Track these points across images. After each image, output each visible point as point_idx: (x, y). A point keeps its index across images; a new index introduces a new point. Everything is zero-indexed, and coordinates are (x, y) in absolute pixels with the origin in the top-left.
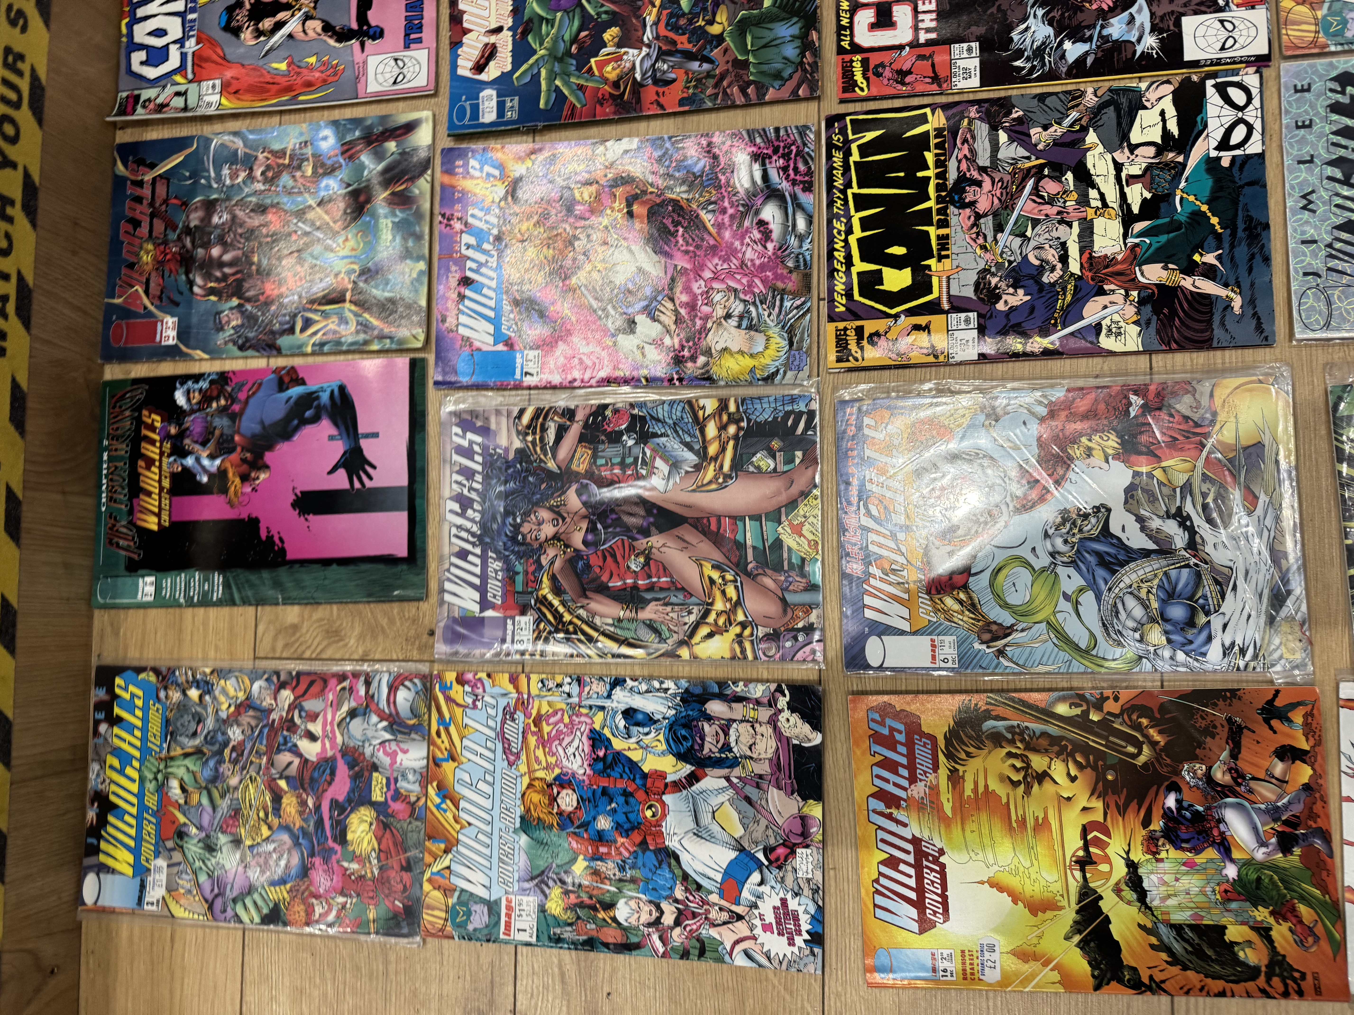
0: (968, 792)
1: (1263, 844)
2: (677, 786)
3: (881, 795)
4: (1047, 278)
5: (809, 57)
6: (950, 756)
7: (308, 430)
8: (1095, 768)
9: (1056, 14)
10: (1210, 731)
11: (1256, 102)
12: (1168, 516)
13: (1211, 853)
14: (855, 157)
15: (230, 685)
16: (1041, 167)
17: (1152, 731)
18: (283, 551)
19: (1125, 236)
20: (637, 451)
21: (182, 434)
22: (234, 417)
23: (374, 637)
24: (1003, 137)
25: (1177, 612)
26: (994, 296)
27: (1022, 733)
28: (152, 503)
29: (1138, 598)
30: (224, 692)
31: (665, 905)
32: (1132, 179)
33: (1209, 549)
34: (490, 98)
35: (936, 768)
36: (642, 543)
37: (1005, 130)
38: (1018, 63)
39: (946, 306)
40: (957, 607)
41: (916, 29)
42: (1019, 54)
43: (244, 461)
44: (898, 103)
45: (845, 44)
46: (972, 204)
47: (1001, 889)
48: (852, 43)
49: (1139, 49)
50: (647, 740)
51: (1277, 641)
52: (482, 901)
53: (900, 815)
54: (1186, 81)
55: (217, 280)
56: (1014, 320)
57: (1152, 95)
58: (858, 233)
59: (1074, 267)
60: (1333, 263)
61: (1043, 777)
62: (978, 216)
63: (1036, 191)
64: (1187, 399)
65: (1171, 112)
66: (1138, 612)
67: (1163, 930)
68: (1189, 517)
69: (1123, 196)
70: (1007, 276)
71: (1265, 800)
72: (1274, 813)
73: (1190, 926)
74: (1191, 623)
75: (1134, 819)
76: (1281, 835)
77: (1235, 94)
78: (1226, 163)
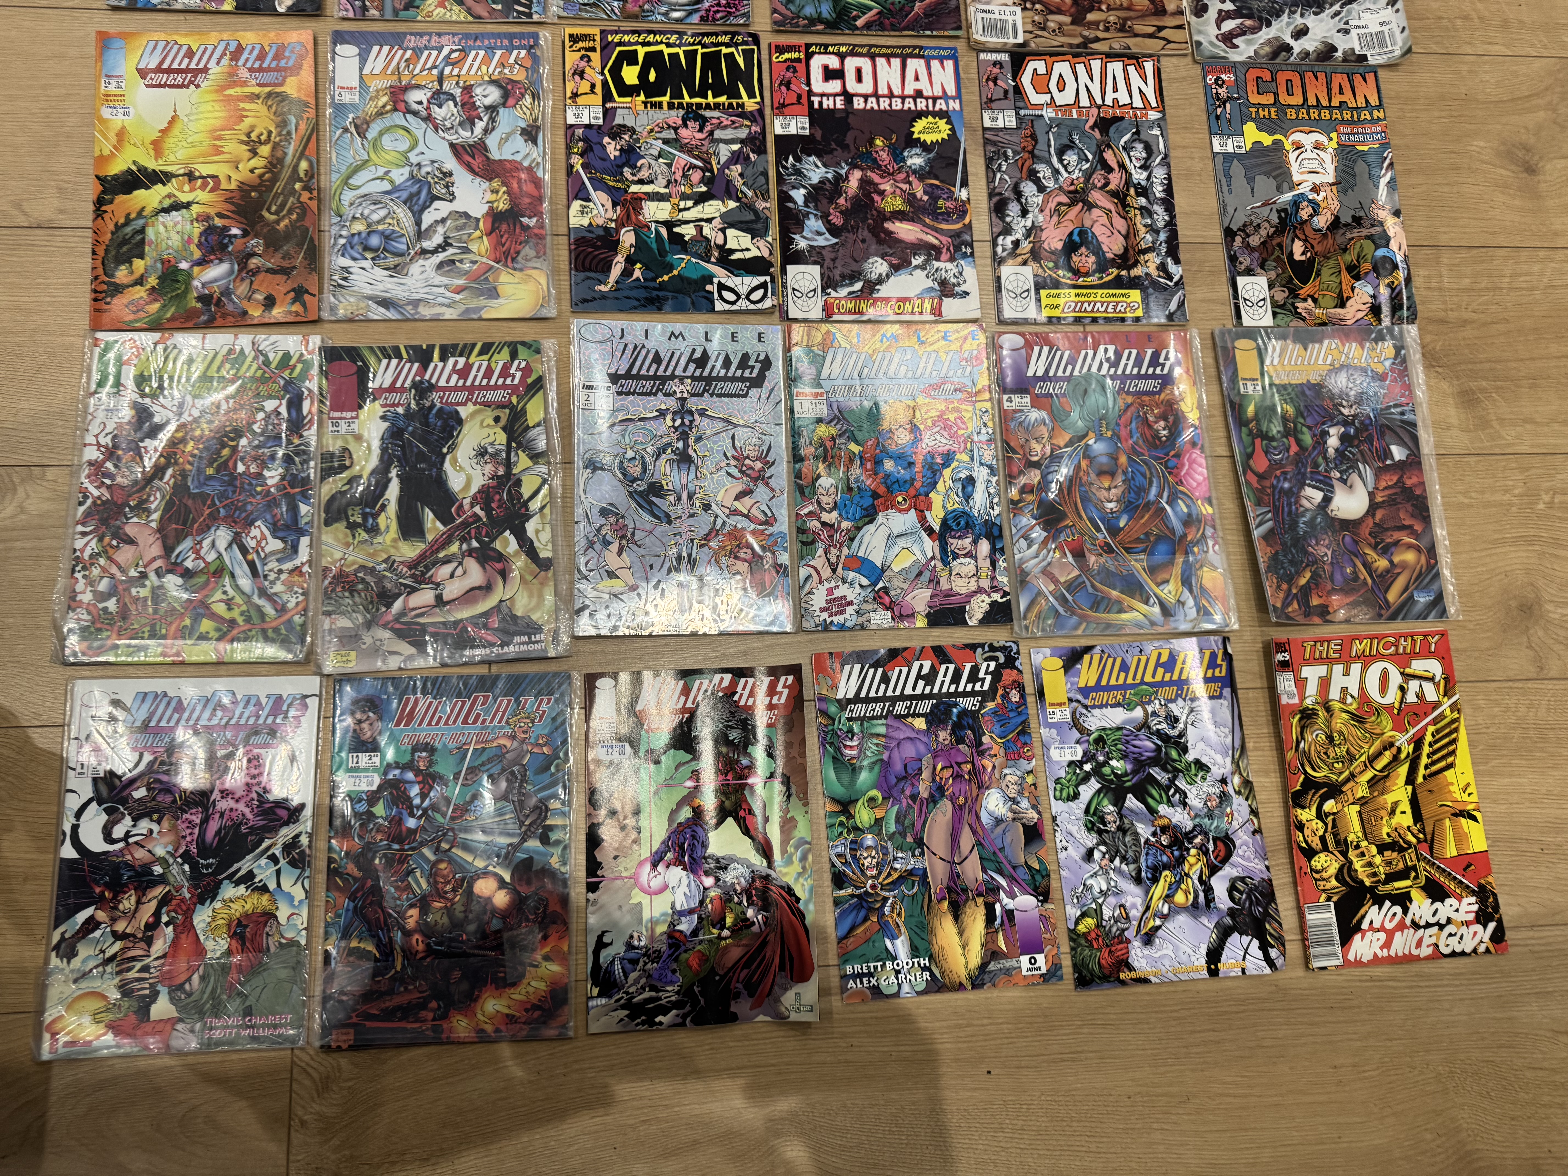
0: (242, 105)
1: (204, 285)
3: (240, 49)
4: (627, 172)
5: (802, 22)
6: (269, 95)
8: (260, 185)
9: (828, 186)
10: (286, 256)
11: (752, 307)
12: (446, 238)
13: (197, 254)
14: (725, 50)
16: (712, 171)
17: (286, 221)
19: (657, 222)
24: (736, 147)
25: (375, 241)
26: (614, 136)
27: (287, 140)
29: (385, 217)
33: (421, 262)
35: (260, 85)
37: (741, 149)
38: (791, 158)
39: (608, 105)
40: (380, 104)
41: (822, 95)
42: (798, 159)
44: (766, 82)
45: (813, 49)
46: (685, 125)
47: (170, 123)
48: (814, 53)
49: (797, 237)
51: (352, 300)
53: (225, 61)
56: (596, 148)
57: (761, 243)
58: (667, 51)
59: (634, 188)
60: (630, 347)
62: (676, 129)
63: (693, 167)
64: (532, 253)
65: (748, 255)
66: (375, 217)
67: (141, 222)
68: (444, 250)
70: (629, 146)
71: (235, 288)
72: (227, 292)
73: (143, 239)
74: (367, 248)
75: (223, 207)
76: (211, 296)
77: (759, 293)
78: (708, 287)
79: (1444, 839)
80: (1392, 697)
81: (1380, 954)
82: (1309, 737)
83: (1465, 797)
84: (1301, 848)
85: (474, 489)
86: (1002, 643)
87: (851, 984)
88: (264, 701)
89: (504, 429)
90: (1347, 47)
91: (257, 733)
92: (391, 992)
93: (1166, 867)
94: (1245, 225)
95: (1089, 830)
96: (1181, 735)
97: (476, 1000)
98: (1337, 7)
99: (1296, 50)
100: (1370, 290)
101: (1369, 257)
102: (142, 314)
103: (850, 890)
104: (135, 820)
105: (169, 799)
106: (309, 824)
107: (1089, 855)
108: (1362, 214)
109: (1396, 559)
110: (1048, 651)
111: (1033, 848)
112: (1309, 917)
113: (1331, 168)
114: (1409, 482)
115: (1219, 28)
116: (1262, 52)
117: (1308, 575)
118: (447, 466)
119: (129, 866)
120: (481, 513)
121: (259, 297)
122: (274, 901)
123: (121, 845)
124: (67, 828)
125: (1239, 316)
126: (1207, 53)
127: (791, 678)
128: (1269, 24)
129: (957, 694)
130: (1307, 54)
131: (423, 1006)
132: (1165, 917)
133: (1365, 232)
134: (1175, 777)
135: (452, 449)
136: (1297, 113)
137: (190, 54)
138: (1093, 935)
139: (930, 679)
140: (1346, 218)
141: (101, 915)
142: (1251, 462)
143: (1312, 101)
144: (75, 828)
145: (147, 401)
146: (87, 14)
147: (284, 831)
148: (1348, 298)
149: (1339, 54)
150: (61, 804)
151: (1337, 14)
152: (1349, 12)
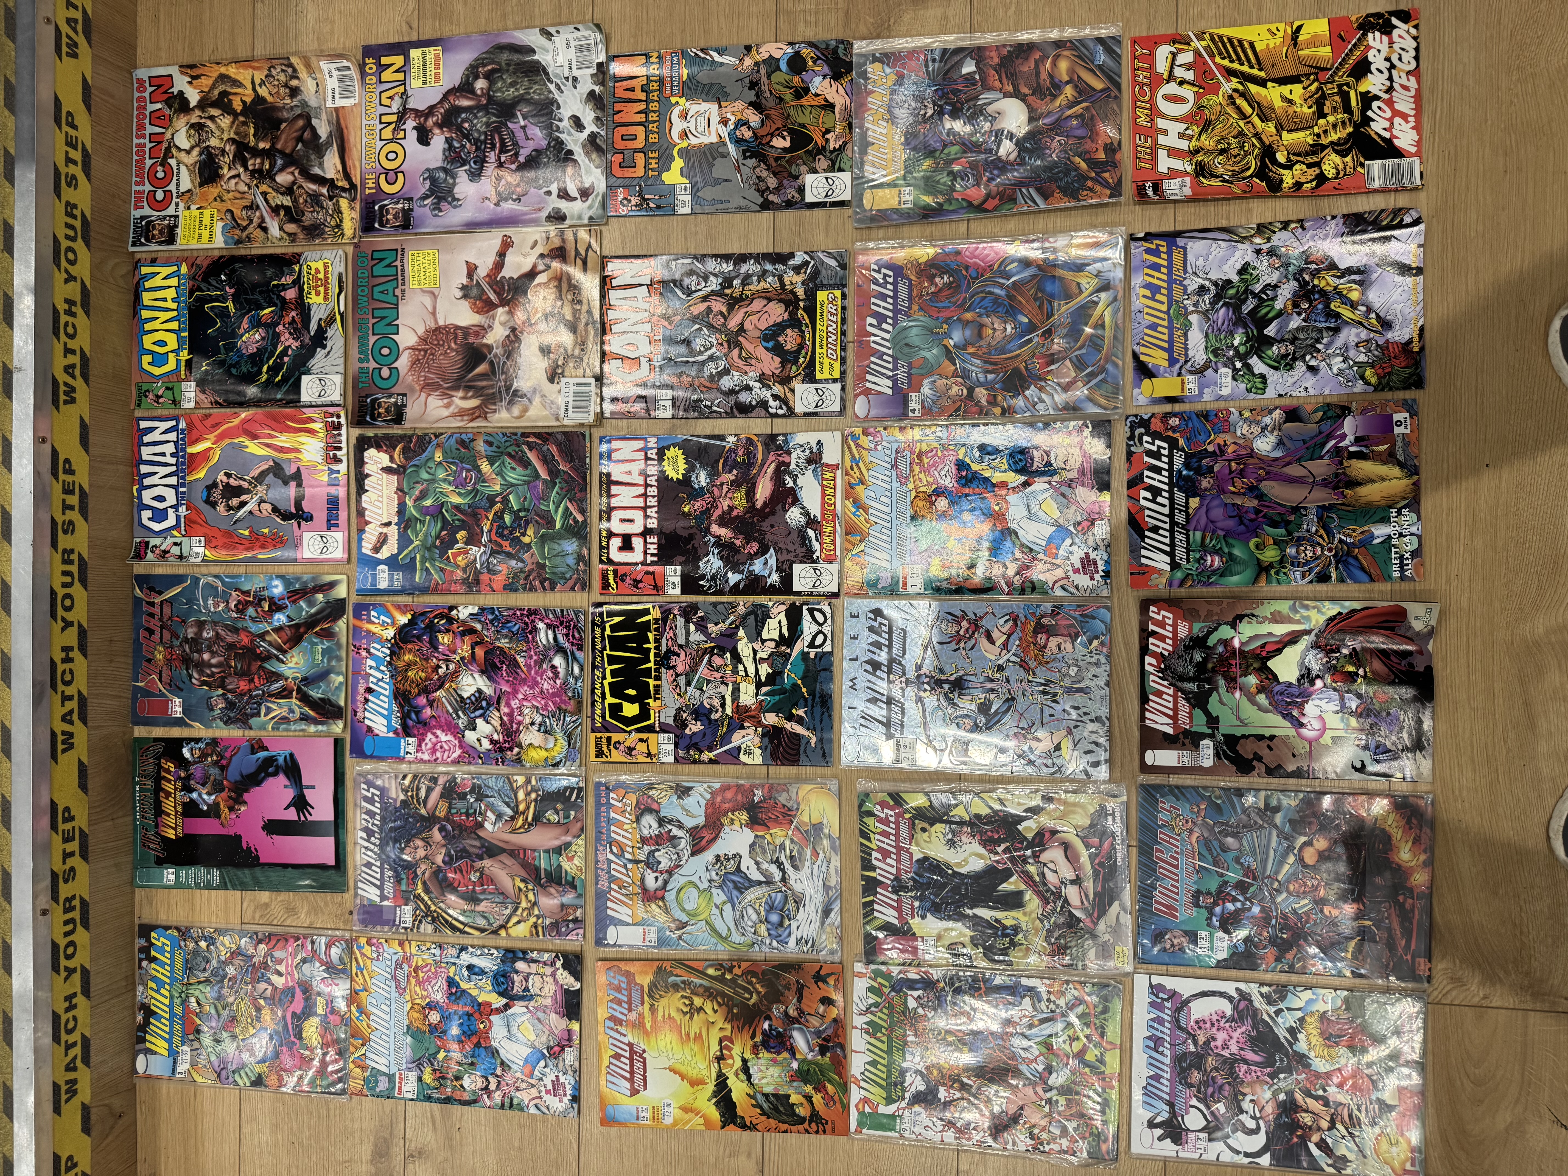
0: (660, 1018)
1: (811, 1051)
2: (498, 1011)
3: (612, 1018)
4: (714, 716)
5: (581, 566)
6: (651, 996)
7: (271, 780)
8: (727, 1006)
9: (725, 553)
10: (787, 987)
11: (829, 621)
12: (772, 862)
13: (786, 1055)
14: (608, 632)
15: (227, 940)
16: (713, 648)
17: (757, 986)
18: (257, 857)
19: (757, 694)
20: (476, 805)
21: (188, 777)
22: (223, 768)
23: (316, 914)
24: (692, 627)
25: (774, 918)
26: (684, 725)
27: (689, 984)
28: (171, 821)
29: (754, 909)
30: (223, 944)
31: (491, 1078)
32: (762, 660)
33: (792, 882)
34: (383, 571)
35: (643, 1003)
36: (478, 864)
37: (694, 623)
38: (702, 582)
39: (657, 729)
40: (658, 910)
41: (645, 553)
42: (703, 576)
43: (230, 797)
44: (635, 599)
45: (604, 558)
46: (674, 667)
47: (675, 1072)
48: (608, 558)
49: (769, 581)
50: (481, 983)
51: (824, 937)
52: (384, 1074)
53: (623, 1030)
54: (793, 605)
55: (208, 676)
56: (694, 740)
57: (774, 611)
58: (609, 679)
59: (729, 711)
60: (863, 721)
61: (700, 1009)
62: (677, 675)
63: (709, 662)
64: (784, 795)
65: (784, 622)
66: (754, 917)
67: (759, 1096)
68: (782, 864)
69: (757, 670)
70: (692, 713)
71: (814, 1027)
72: (818, 1033)
73: (773, 1095)
74: (781, 924)
75: (746, 1035)
76: (821, 1046)
77: (818, 615)
78: (812, 656)
79: (1316, 58)
80: (1187, 92)
81: (1412, 124)
82: (1220, 170)
83: (1280, 34)
84: (1317, 186)
85: (983, 851)
86: (1127, 429)
87: (1408, 573)
88: (1153, 1016)
89: (932, 825)
90: (590, 80)
91: (1178, 1021)
92: (1389, 930)
93: (1327, 306)
94: (758, 190)
95: (1292, 368)
96: (1215, 284)
97: (1399, 866)
98: (552, 87)
99: (595, 129)
100: (818, 80)
101: (787, 77)
102: (836, 1098)
103: (1332, 570)
104: (1242, 1111)
105: (1227, 1087)
106: (1252, 985)
107: (1313, 370)
108: (747, 80)
109: (1066, 78)
110: (1136, 391)
111: (1305, 416)
112: (1377, 185)
113: (704, 106)
114: (996, 60)
115: (575, 199)
116: (598, 161)
117: (1077, 160)
118: (963, 871)
119: (1278, 1117)
120: (1003, 846)
121: (821, 1009)
122: (1312, 1013)
123: (1261, 1122)
124: (1246, 1160)
125: (842, 204)
126: (600, 211)
127: (1152, 608)
128: (570, 152)
129: (1170, 470)
130: (597, 119)
131: (1401, 906)
132: (1369, 309)
133: (764, 79)
134: (1252, 293)
135: (949, 866)
136: (653, 132)
137: (617, 1056)
138: (1380, 371)
139: (1156, 492)
140: (751, 96)
141: (1315, 1138)
142: (975, 203)
143: (641, 118)
144: (1247, 1155)
145: (907, 1095)
146: (584, 1133)
147: (1257, 1004)
148: (826, 100)
149: (597, 89)
150: (1226, 1165)
151: (558, 88)
152: (556, 76)
